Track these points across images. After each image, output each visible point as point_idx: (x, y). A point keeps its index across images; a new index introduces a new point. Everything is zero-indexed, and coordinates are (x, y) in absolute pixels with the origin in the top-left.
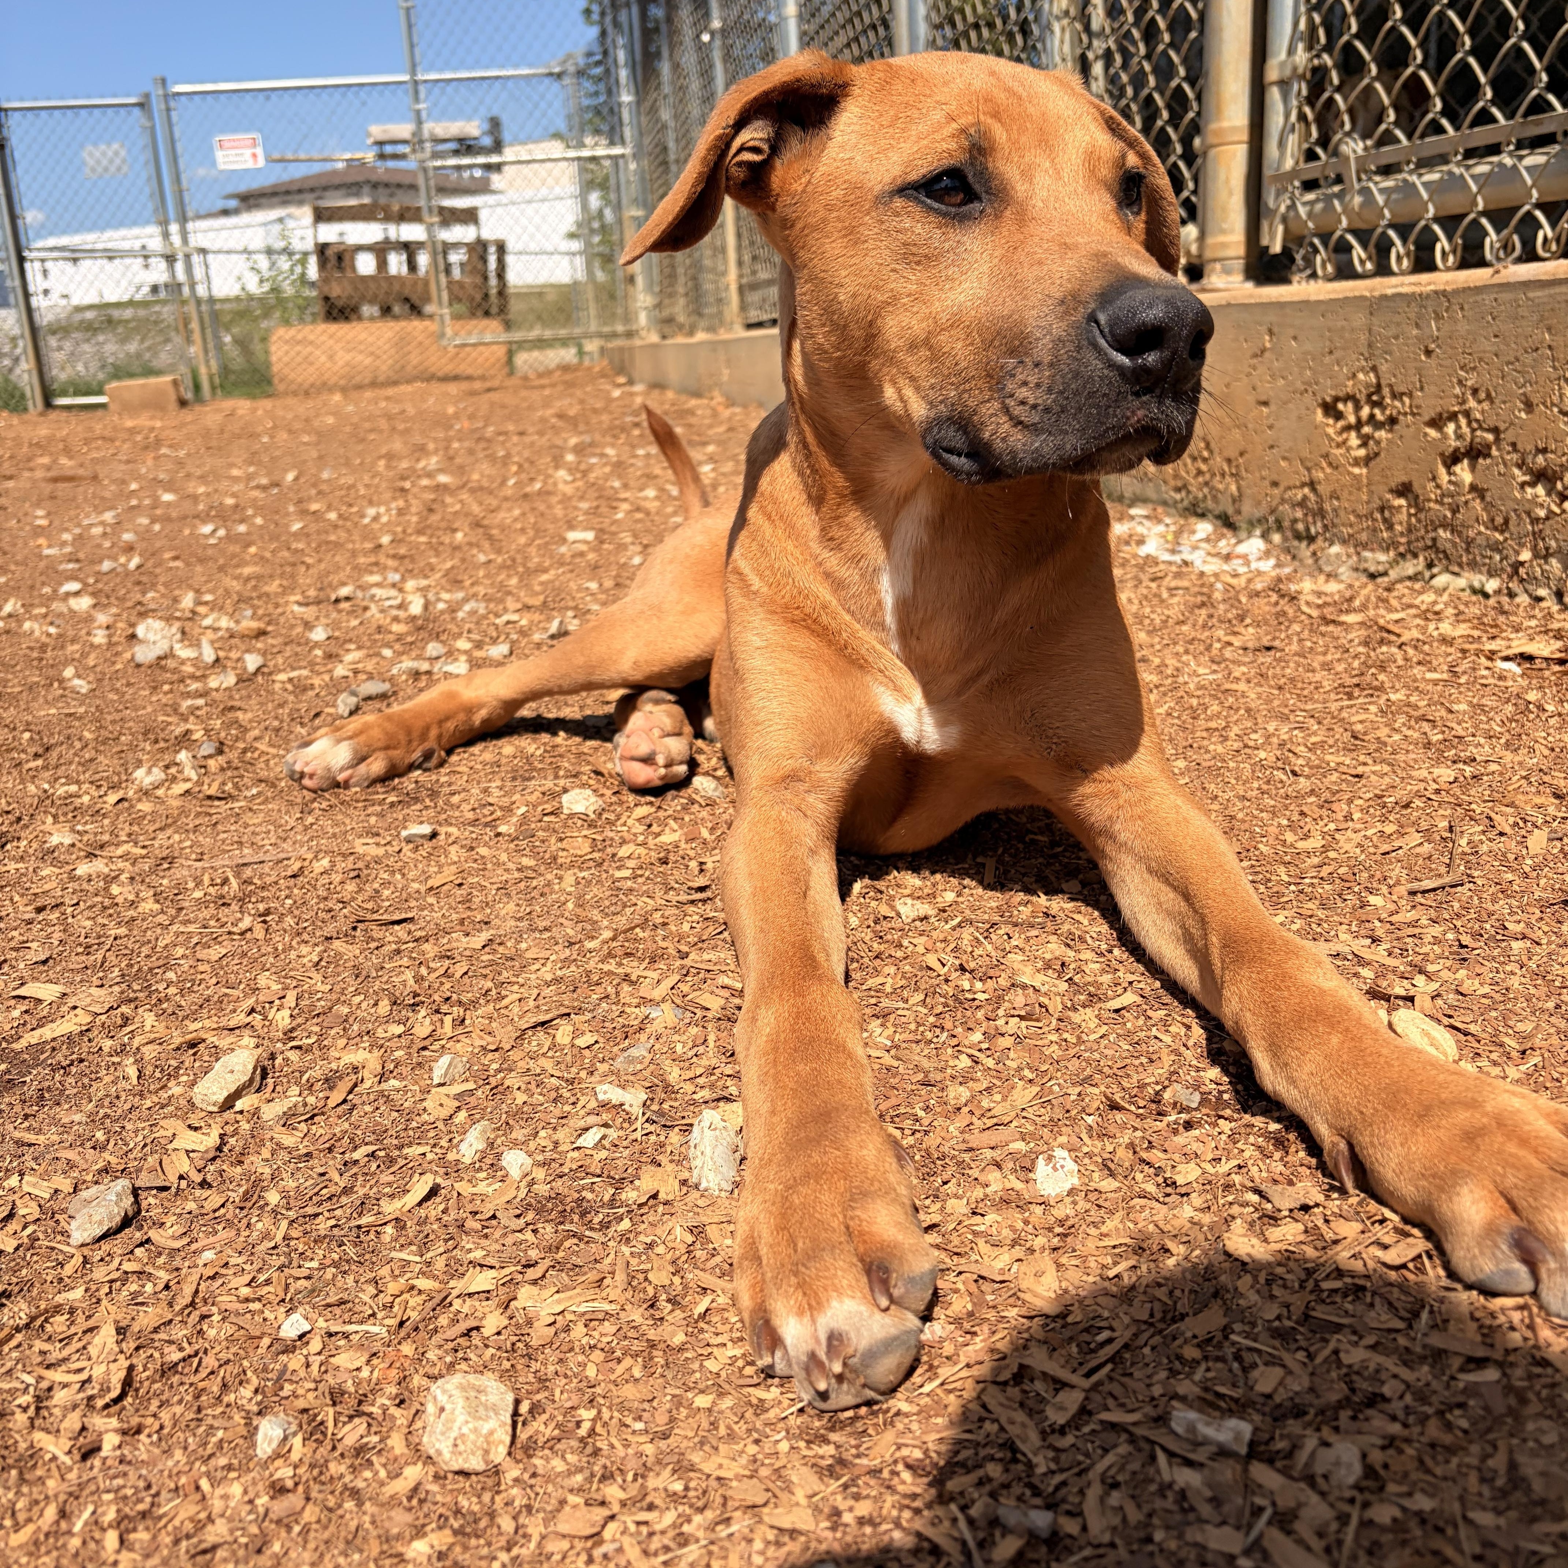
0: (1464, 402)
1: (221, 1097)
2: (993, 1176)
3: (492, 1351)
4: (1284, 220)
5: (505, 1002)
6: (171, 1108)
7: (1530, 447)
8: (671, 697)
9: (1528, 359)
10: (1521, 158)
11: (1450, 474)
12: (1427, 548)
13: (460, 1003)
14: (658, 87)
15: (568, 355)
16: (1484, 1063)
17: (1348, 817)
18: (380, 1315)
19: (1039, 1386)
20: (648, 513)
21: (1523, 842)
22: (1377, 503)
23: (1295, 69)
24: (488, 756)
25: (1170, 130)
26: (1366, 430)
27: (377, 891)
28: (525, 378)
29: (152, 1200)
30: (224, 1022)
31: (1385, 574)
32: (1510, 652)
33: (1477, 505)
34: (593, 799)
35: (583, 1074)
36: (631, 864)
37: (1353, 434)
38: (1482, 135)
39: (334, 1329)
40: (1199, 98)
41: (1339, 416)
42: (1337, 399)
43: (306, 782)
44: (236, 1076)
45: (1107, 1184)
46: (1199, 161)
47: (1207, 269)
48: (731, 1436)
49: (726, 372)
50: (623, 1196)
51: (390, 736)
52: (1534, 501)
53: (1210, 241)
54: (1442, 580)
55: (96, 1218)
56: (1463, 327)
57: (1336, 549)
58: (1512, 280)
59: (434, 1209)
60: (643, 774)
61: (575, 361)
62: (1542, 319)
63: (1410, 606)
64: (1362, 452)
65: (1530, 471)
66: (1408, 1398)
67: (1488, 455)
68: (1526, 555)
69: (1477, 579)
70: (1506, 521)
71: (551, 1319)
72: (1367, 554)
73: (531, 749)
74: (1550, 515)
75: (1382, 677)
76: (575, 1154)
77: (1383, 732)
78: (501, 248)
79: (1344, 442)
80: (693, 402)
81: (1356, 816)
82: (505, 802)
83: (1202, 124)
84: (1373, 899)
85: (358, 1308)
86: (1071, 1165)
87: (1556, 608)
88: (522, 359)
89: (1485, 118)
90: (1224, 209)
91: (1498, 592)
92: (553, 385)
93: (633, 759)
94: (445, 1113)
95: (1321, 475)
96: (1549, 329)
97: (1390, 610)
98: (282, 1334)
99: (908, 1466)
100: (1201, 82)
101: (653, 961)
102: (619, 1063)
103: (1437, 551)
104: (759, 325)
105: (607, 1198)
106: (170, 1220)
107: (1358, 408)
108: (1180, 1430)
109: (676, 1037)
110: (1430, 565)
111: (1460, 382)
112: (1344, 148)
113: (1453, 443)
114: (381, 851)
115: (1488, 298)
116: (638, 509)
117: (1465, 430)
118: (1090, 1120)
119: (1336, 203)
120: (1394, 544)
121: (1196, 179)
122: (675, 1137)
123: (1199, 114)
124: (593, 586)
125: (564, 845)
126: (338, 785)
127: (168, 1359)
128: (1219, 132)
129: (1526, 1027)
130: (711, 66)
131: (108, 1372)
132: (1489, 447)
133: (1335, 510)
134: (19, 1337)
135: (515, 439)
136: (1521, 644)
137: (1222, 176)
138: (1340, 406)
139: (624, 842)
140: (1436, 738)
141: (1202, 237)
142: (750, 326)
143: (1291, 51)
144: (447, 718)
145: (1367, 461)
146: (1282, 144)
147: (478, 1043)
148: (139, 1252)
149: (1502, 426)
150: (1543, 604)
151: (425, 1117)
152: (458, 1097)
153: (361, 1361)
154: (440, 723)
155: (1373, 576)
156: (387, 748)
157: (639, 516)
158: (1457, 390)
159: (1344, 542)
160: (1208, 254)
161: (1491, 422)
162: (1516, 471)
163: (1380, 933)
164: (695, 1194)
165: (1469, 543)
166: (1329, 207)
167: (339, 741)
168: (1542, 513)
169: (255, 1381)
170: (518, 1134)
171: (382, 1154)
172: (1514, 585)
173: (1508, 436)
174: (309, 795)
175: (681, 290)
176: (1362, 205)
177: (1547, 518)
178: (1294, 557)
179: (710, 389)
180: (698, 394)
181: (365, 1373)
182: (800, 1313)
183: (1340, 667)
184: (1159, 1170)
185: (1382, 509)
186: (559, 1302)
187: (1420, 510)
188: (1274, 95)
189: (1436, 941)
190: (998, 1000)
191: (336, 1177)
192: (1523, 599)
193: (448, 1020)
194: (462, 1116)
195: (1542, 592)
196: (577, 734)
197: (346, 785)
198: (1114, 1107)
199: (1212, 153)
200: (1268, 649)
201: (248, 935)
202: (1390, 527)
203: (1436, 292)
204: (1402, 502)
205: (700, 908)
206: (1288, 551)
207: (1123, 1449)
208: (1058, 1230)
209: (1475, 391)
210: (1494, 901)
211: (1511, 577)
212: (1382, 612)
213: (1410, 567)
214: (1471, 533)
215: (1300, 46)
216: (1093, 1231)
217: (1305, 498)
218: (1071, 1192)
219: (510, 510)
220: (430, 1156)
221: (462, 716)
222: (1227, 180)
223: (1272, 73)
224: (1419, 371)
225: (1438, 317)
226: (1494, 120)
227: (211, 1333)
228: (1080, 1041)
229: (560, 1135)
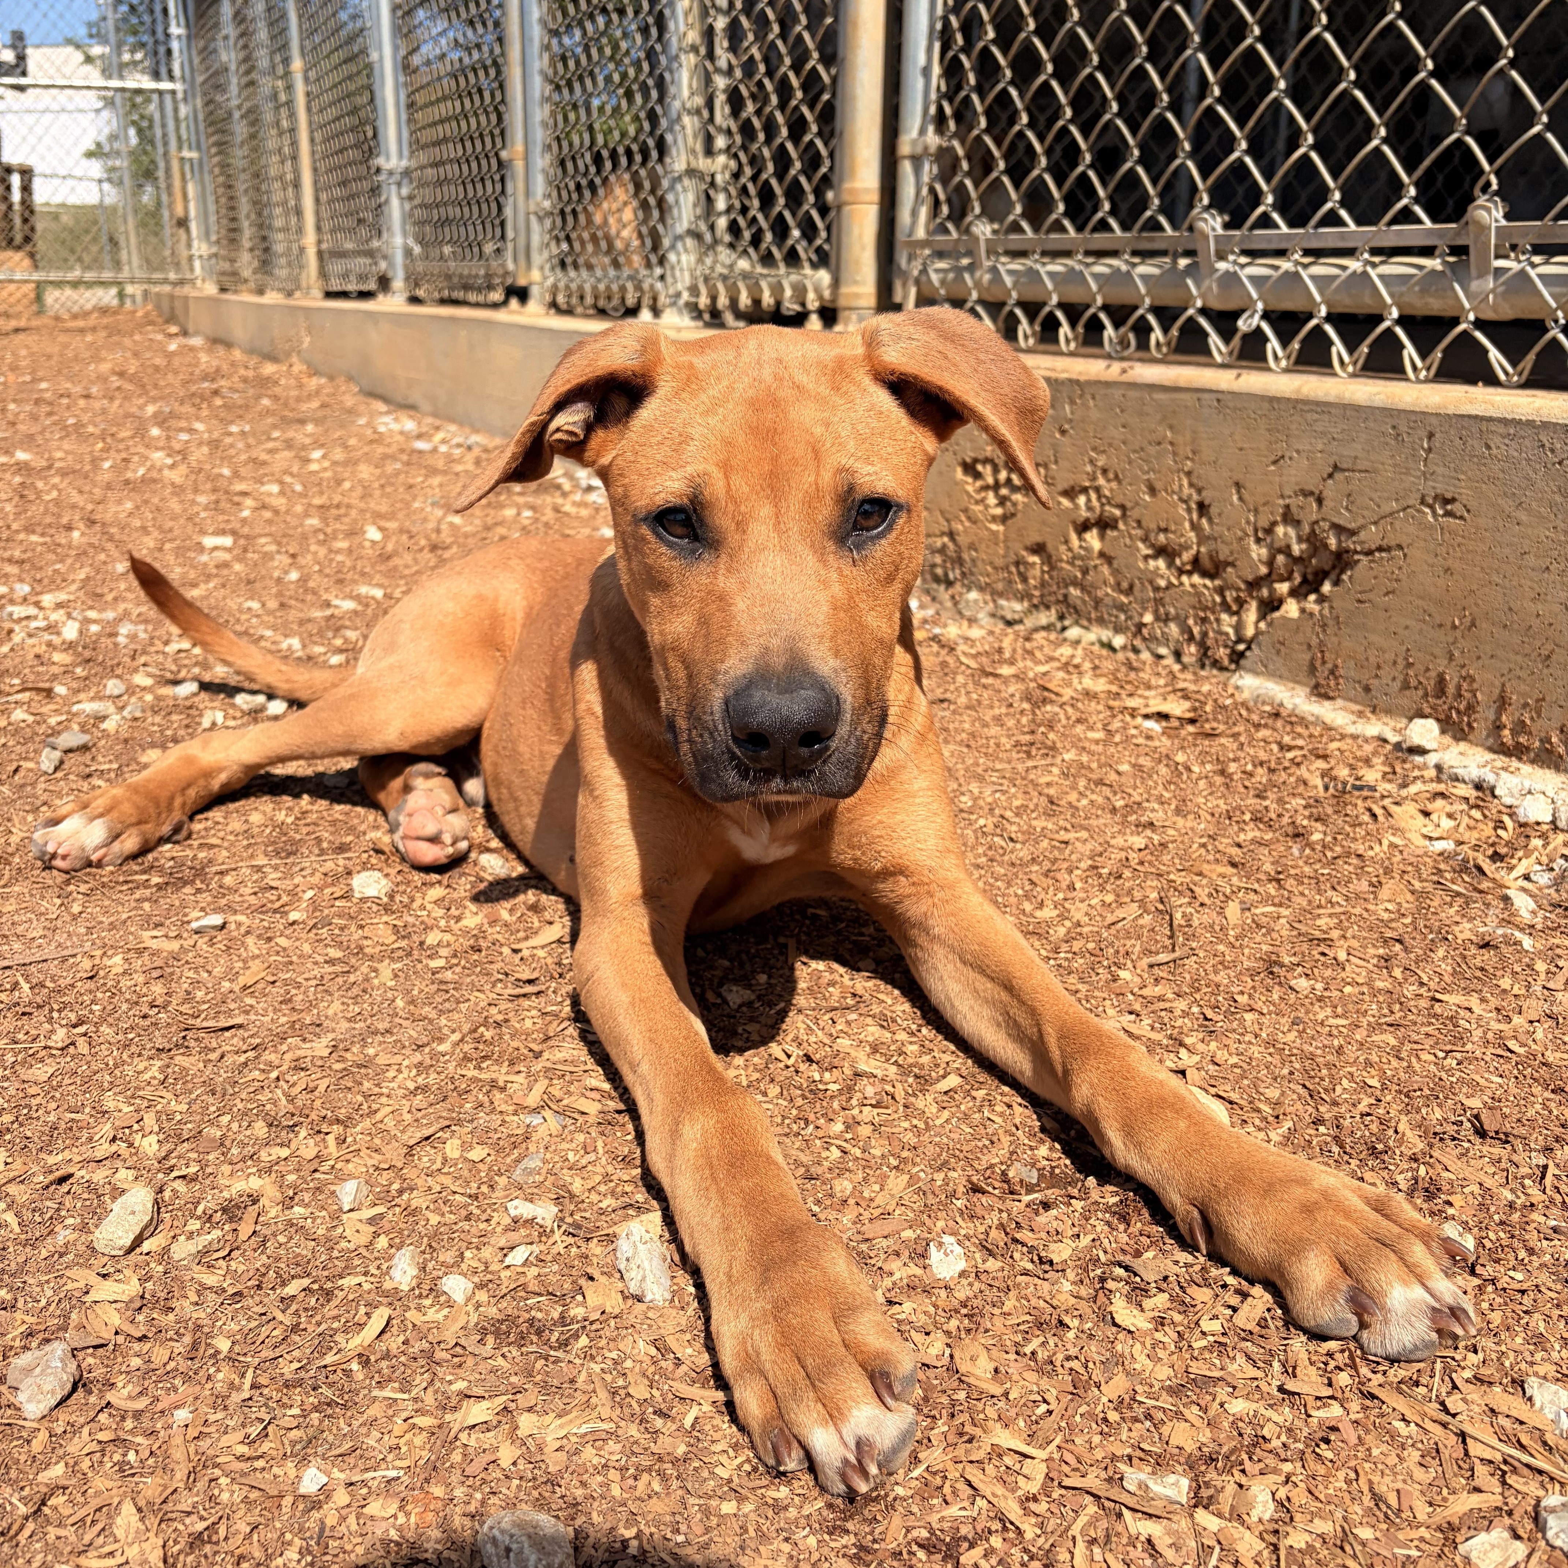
0: (1094, 479)
1: (127, 1242)
2: (894, 1265)
3: (516, 1482)
4: (917, 282)
5: (379, 1116)
6: (71, 1257)
7: (1153, 526)
8: (438, 769)
9: (1152, 450)
10: (1134, 265)
11: (1080, 539)
12: (1058, 602)
13: (338, 1121)
14: (217, 25)
15: (109, 297)
16: (1251, 1129)
17: (1072, 887)
18: (390, 1457)
19: (1008, 1460)
20: (276, 512)
21: (1221, 913)
22: (1012, 558)
23: (926, 148)
24: (236, 825)
25: (803, 180)
26: (1004, 491)
27: (188, 993)
28: (57, 318)
29: (91, 1360)
30: (89, 1154)
31: (1021, 621)
32: (1149, 711)
33: (1105, 570)
34: (384, 881)
35: (485, 1189)
36: (444, 952)
37: (991, 494)
38: (1100, 240)
39: (354, 1479)
40: (831, 155)
41: (977, 476)
42: (976, 461)
43: (58, 863)
44: (138, 1217)
45: (992, 1265)
46: (833, 214)
47: (842, 315)
48: (763, 1537)
49: (307, 340)
50: (572, 1313)
51: (141, 810)
52: (1156, 571)
53: (844, 290)
54: (1073, 632)
55: (47, 1387)
56: (1094, 414)
57: (973, 595)
58: (1139, 380)
59: (394, 1342)
60: (430, 853)
61: (115, 302)
62: (1164, 418)
63: (1051, 659)
64: (999, 511)
65: (1152, 546)
66: (1284, 1438)
67: (1115, 527)
68: (1148, 618)
69: (1106, 634)
70: (1131, 587)
71: (558, 1444)
72: (1002, 602)
73: (281, 816)
74: (1170, 586)
75: (1051, 736)
76: (508, 1273)
77: (1073, 797)
78: (27, 173)
79: (983, 500)
80: (269, 369)
81: (1078, 885)
82: (287, 884)
83: (835, 179)
84: (1124, 974)
85: (368, 1454)
86: (958, 1250)
87: (1176, 667)
88: (51, 297)
89: (1103, 226)
90: (857, 262)
91: (1124, 648)
92: (94, 329)
93: (419, 838)
94: (364, 1240)
95: (960, 527)
96: (1171, 428)
97: (1038, 662)
98: (302, 1490)
99: (921, 1546)
100: (834, 142)
101: (512, 1064)
102: (518, 1174)
103: (1068, 606)
104: (343, 295)
105: (556, 1315)
106: (120, 1381)
107: (996, 470)
108: (1132, 1488)
109: (564, 1146)
110: (1061, 617)
111: (1092, 462)
112: (975, 229)
113: (1084, 514)
114: (175, 946)
115: (1117, 393)
116: (264, 507)
117: (1095, 503)
118: (958, 1203)
119: (967, 276)
120: (1030, 597)
121: (828, 229)
122: (595, 1248)
123: (831, 169)
124: (255, 605)
125: (367, 932)
126: (89, 864)
127: (191, 1529)
128: (852, 191)
129: (1273, 1093)
130: (284, 16)
131: (142, 1552)
132: (1116, 521)
133: (973, 560)
134: (31, 1526)
135: (82, 403)
136: (1157, 705)
137: (856, 231)
138: (979, 467)
139: (427, 928)
140: (1119, 804)
141: (836, 283)
142: (330, 295)
143: (922, 131)
144: (189, 786)
145: (1004, 519)
146: (914, 213)
147: (370, 1162)
148: (103, 1417)
149: (1129, 505)
150: (1165, 662)
151: (344, 1244)
152: (371, 1221)
153: (393, 1508)
154: (184, 790)
155: (1009, 623)
156: (139, 823)
157: (268, 514)
158: (1089, 468)
159: (981, 589)
160: (842, 302)
161: (1119, 499)
162: (1141, 545)
163: (1137, 1007)
164: (639, 1307)
165: (1097, 602)
166: (959, 278)
167: (92, 819)
168: (1163, 583)
169: (297, 1542)
170: (448, 1257)
171: (315, 1287)
172: (1138, 642)
173: (1134, 514)
174: (60, 878)
175: (247, 244)
176: (991, 282)
177: (1167, 588)
178: (934, 599)
179: (288, 355)
180: (273, 358)
181: (401, 1519)
182: (824, 1423)
183: (1011, 723)
184: (1031, 1249)
185: (1017, 564)
186: (561, 1426)
187: (1052, 568)
188: (906, 168)
189: (1185, 1014)
190: (849, 1090)
191: (280, 1316)
192: (1145, 655)
193: (330, 1139)
194: (382, 1242)
195: (1163, 651)
196: (322, 797)
197: (99, 864)
198: (976, 1189)
199: (846, 209)
200: (942, 701)
201: (71, 1049)
202: (1024, 579)
203: (1070, 381)
204: (1036, 559)
205: (534, 1002)
206: (928, 592)
207: (1092, 1509)
208: (964, 1311)
209: (1105, 471)
210: (1216, 972)
211: (1134, 636)
212: (1029, 663)
213: (1044, 618)
214: (1100, 593)
215: (931, 129)
216: (996, 1311)
217: (944, 546)
218: (963, 1274)
219: (119, 502)
220: (366, 1286)
221: (202, 782)
222: (861, 236)
223: (905, 146)
224: (1055, 447)
225: (1072, 402)
226: (1110, 229)
227: (225, 1497)
228: (928, 1128)
229: (487, 1253)
